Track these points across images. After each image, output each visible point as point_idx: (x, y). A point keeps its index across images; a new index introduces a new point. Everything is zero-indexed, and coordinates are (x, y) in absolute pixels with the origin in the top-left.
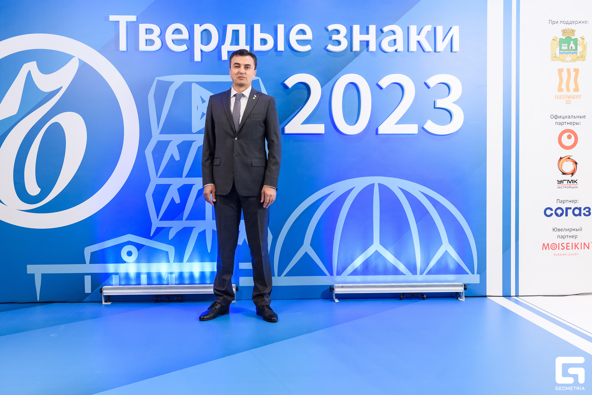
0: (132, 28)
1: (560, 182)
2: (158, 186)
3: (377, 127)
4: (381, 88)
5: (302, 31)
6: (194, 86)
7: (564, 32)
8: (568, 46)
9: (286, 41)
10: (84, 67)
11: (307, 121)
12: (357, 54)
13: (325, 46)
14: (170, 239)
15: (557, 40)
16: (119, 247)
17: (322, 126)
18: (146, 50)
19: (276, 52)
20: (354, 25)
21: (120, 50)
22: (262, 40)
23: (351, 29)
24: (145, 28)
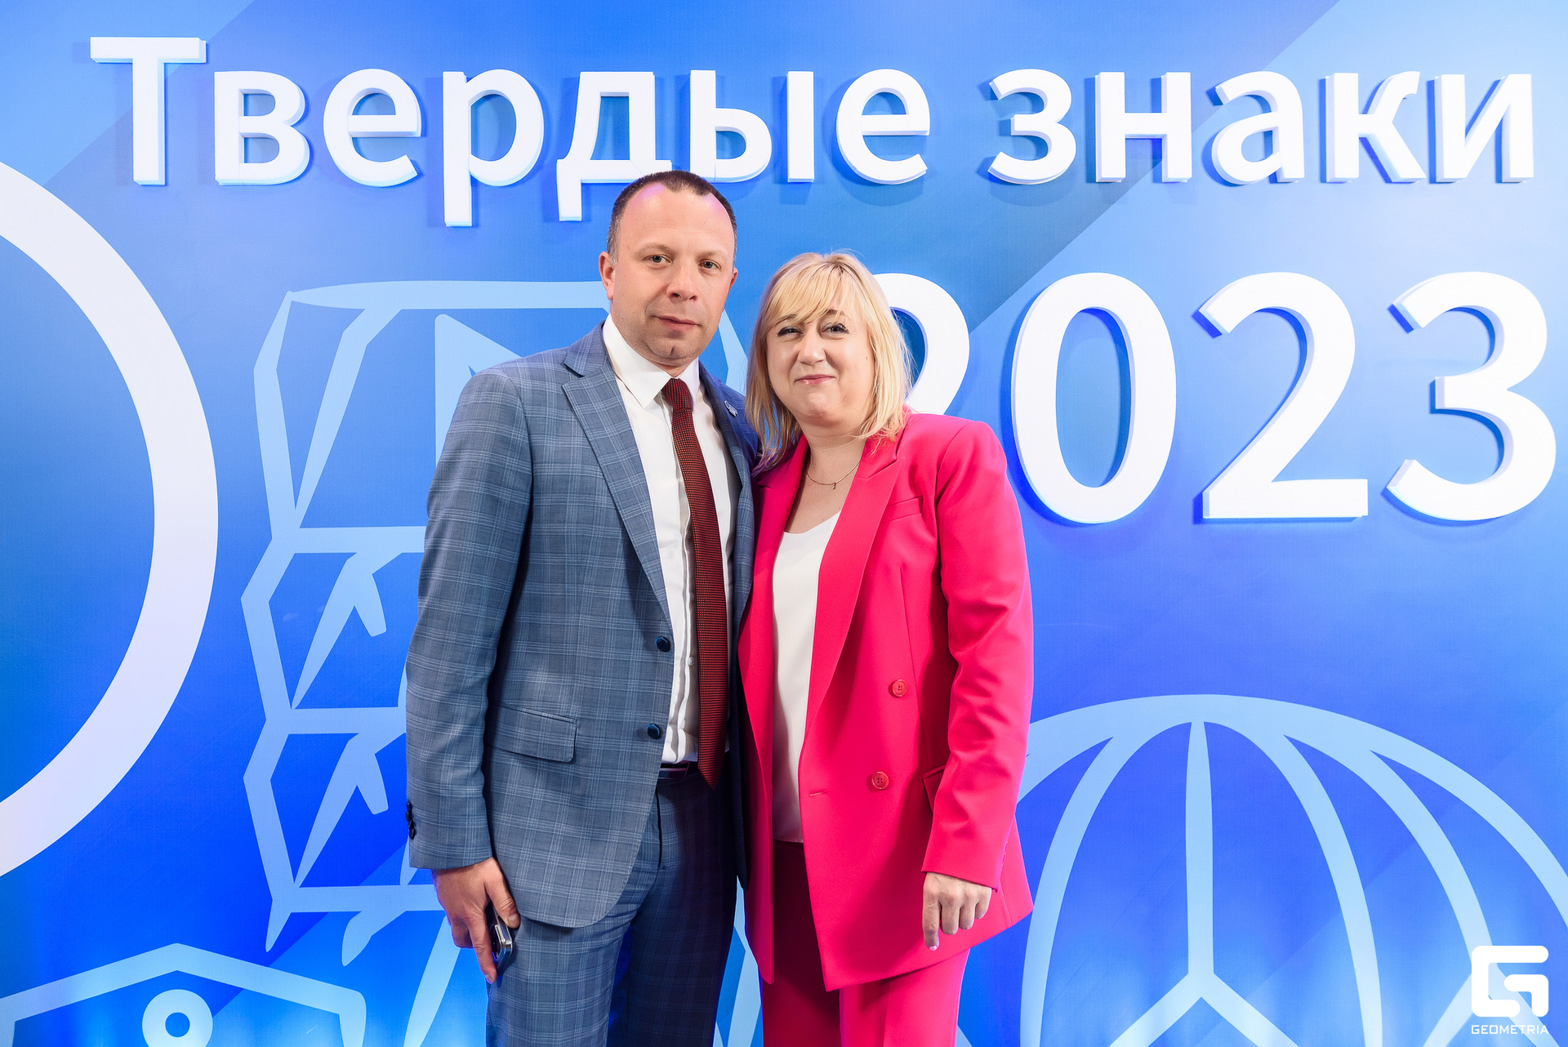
0: (188, 93)
2: (295, 743)
3: (1195, 495)
4: (1213, 332)
5: (889, 101)
6: (445, 328)
9: (824, 139)
12: (1113, 191)
13: (981, 160)
14: (345, 962)
16: (136, 998)
18: (246, 182)
19: (783, 186)
20: (1101, 73)
21: (135, 179)
22: (723, 135)
23: (1090, 88)
24: (241, 90)
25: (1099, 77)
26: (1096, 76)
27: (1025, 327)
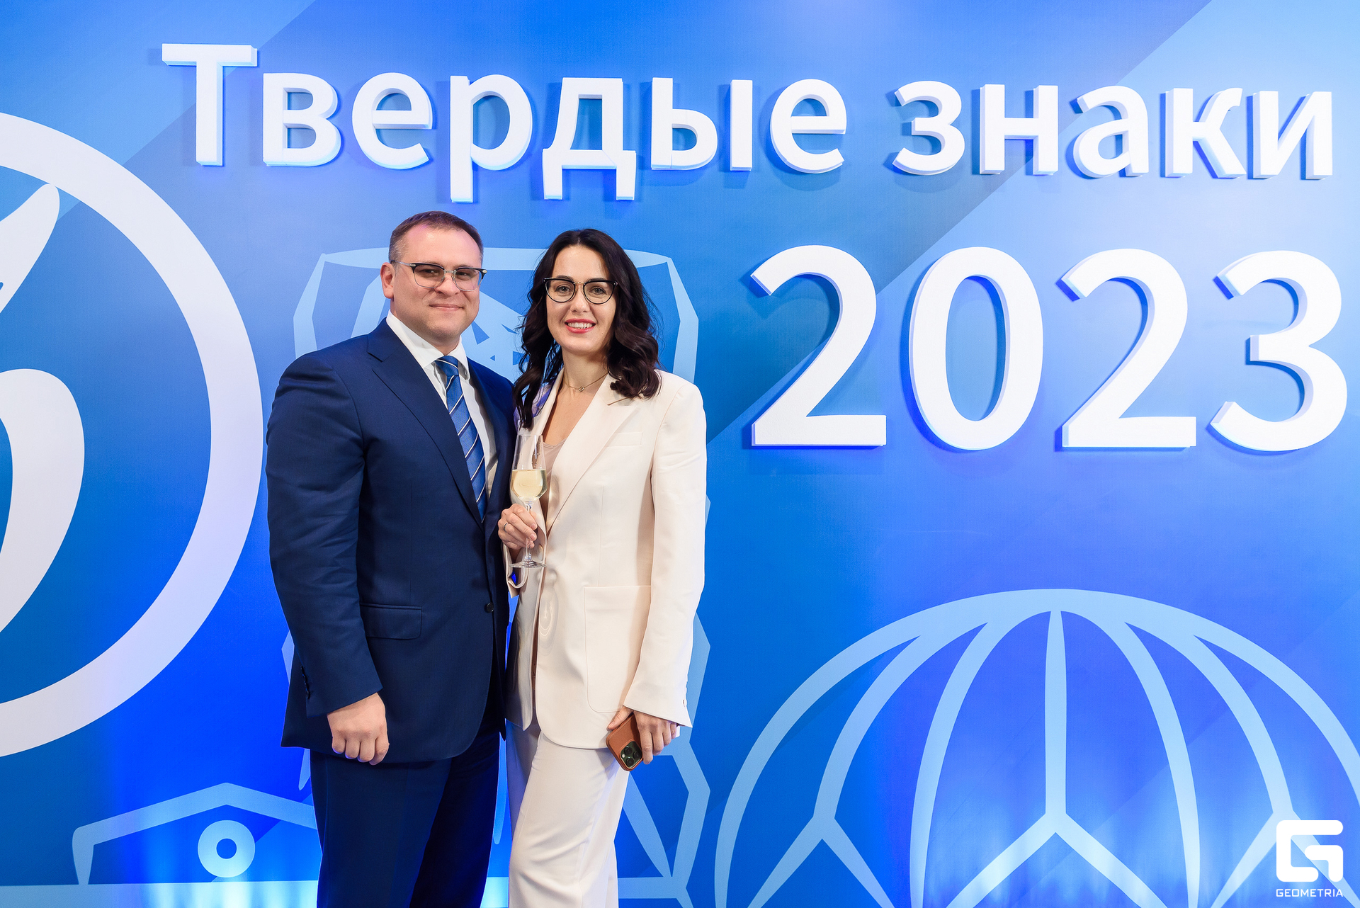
0: (242, 91)
3: (1056, 428)
4: (1073, 296)
5: (813, 106)
9: (760, 135)
10: (77, 218)
11: (828, 405)
12: (993, 181)
13: (887, 155)
16: (194, 825)
17: (881, 420)
18: (289, 164)
19: (727, 173)
20: (986, 85)
21: (198, 159)
22: (678, 131)
23: (977, 95)
24: (285, 89)
25: (984, 90)
26: (981, 88)
27: (921, 291)
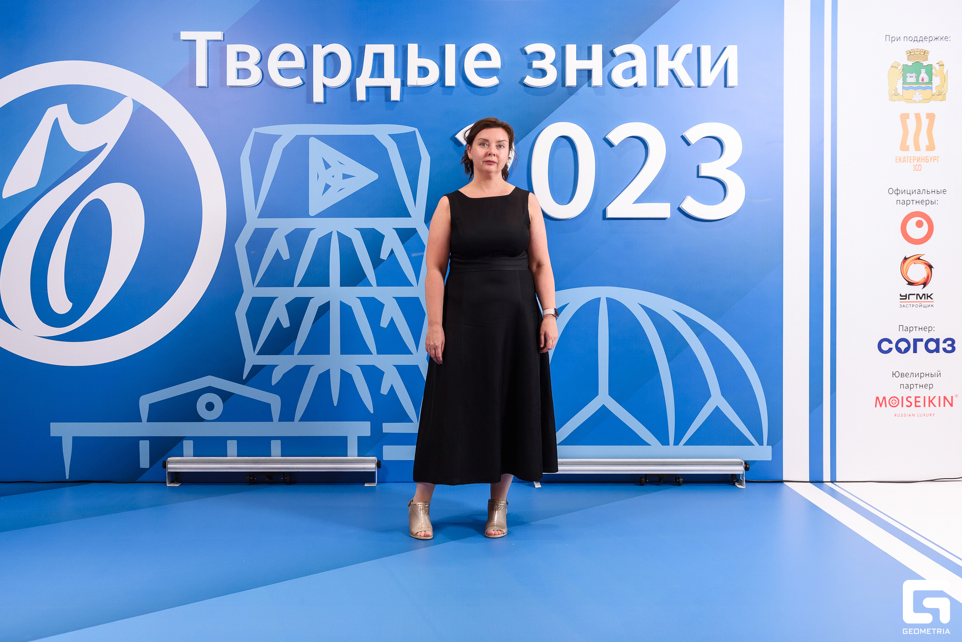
0: (217, 52)
1: (905, 297)
2: (255, 300)
3: (604, 208)
4: (611, 145)
5: (485, 55)
6: (312, 141)
7: (910, 54)
8: (917, 77)
9: (459, 71)
10: (141, 113)
12: (572, 90)
13: (520, 78)
14: (273, 384)
15: (900, 67)
16: (193, 397)
18: (238, 85)
19: (443, 88)
20: (568, 45)
21: (196, 84)
22: (420, 68)
23: (563, 49)
24: (236, 52)
26: (565, 46)
27: (537, 142)
